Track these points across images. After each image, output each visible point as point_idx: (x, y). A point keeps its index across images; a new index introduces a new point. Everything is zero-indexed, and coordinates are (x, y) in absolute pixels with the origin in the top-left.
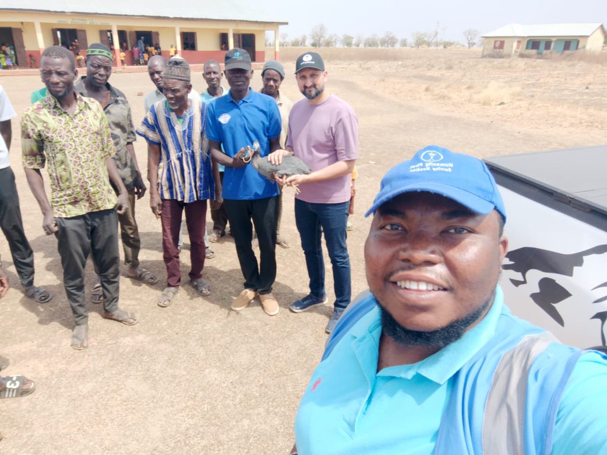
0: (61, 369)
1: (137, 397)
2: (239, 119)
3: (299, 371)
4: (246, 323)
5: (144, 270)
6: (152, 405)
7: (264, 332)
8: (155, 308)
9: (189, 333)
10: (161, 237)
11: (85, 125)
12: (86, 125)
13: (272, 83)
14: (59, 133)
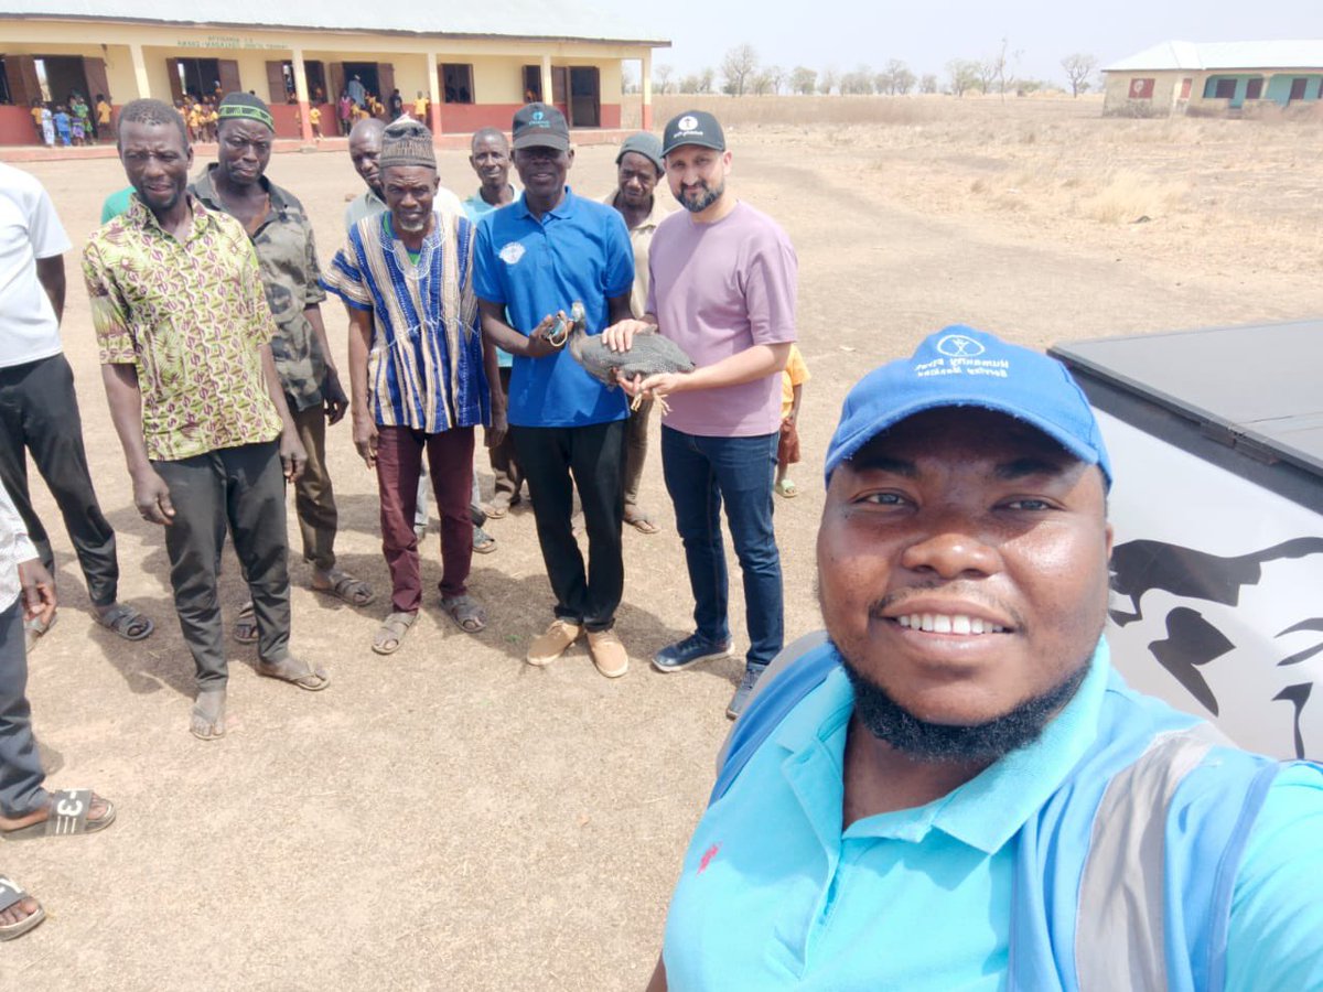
0: (168, 780)
1: (323, 841)
2: (543, 255)
3: (666, 798)
4: (557, 692)
5: (345, 575)
6: (353, 859)
7: (595, 712)
8: (367, 655)
9: (435, 710)
10: (377, 506)
11: (210, 262)
12: (212, 263)
13: (635, 181)
14: (157, 279)
